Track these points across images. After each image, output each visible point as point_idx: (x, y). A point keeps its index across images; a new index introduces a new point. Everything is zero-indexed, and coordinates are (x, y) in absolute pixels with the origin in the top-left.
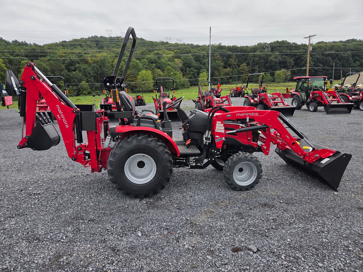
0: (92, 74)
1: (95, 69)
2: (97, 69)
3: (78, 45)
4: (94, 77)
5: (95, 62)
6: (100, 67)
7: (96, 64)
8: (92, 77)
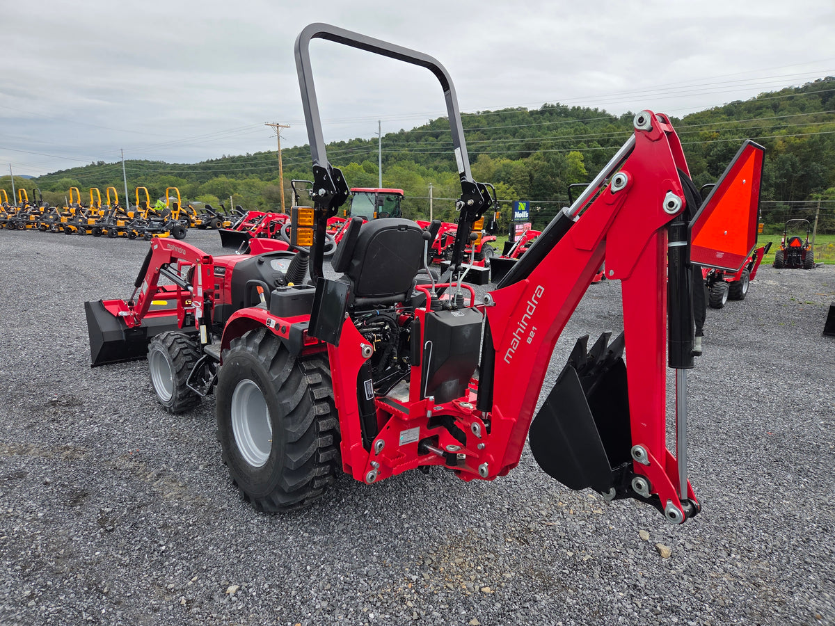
0: (773, 180)
1: (786, 167)
2: (793, 165)
3: (767, 108)
4: (777, 186)
5: (792, 148)
6: (803, 161)
7: (791, 154)
8: (771, 186)
